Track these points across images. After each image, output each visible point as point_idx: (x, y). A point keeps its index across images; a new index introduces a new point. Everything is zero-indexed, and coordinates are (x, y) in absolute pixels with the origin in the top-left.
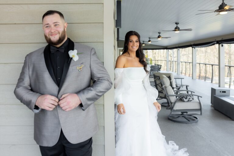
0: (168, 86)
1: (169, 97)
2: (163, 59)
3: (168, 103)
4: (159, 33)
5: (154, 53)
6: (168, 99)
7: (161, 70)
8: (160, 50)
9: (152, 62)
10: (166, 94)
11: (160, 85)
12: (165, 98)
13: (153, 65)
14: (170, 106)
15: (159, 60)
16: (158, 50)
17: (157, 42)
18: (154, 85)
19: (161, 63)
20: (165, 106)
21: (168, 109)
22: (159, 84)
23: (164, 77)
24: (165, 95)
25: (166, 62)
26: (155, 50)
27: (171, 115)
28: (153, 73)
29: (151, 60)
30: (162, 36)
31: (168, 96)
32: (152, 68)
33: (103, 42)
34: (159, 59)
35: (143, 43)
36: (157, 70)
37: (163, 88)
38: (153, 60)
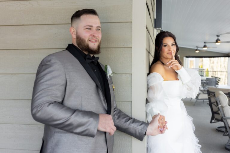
0: (226, 106)
1: (227, 121)
2: (224, 69)
3: (225, 127)
4: (218, 36)
5: (212, 62)
6: (226, 123)
7: (219, 84)
8: (219, 58)
9: (208, 73)
10: (223, 116)
11: (215, 104)
12: (221, 120)
13: (210, 77)
14: (228, 132)
15: (218, 71)
16: (216, 58)
17: (216, 47)
18: (208, 104)
19: (221, 75)
20: (222, 132)
21: (225, 135)
22: (215, 102)
23: (220, 94)
24: (222, 118)
25: (227, 73)
26: (212, 58)
27: (229, 144)
28: (208, 87)
29: (208, 71)
30: (221, 41)
31: (226, 119)
32: (207, 81)
33: (132, 48)
34: (219, 69)
35: (196, 48)
36: (214, 84)
37: (218, 108)
38: (210, 71)
